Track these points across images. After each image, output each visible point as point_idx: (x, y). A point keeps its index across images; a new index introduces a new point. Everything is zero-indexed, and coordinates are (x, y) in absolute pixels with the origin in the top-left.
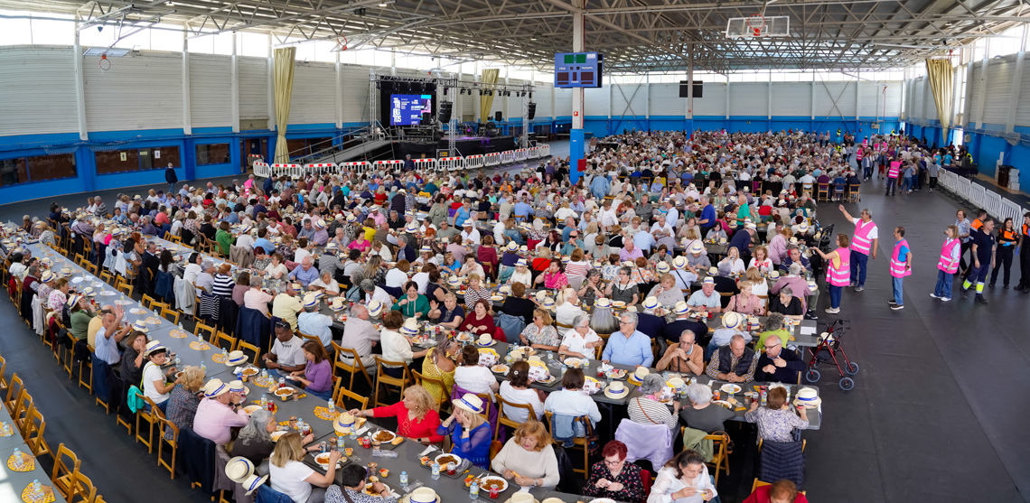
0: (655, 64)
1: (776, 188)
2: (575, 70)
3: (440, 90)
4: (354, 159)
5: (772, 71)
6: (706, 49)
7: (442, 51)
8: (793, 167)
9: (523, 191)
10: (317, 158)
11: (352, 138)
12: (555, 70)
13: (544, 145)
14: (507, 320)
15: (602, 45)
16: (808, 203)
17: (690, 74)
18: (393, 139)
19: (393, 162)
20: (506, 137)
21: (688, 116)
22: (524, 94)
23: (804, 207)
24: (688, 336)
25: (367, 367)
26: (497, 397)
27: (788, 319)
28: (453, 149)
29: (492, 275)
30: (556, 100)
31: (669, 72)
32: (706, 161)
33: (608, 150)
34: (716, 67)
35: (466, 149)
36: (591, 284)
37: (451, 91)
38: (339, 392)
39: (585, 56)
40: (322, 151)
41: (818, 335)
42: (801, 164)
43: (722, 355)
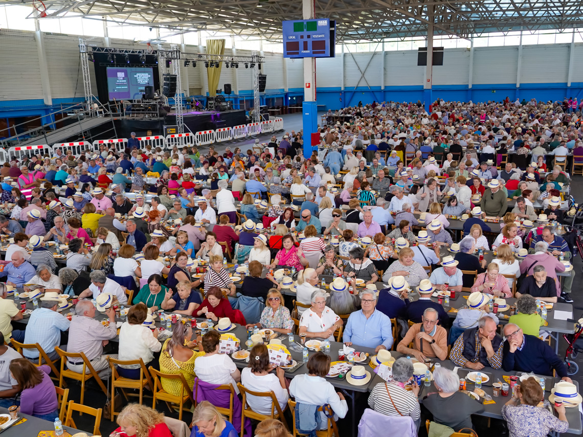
0: (391, 30)
1: (523, 162)
2: (305, 39)
3: (161, 63)
4: (71, 139)
5: (524, 32)
6: (448, 11)
7: (160, 21)
8: (545, 138)
9: (256, 167)
10: (24, 139)
11: (65, 115)
12: (283, 39)
13: (278, 118)
14: (246, 302)
15: (334, 10)
16: (561, 178)
17: (430, 40)
18: (114, 116)
19: (116, 141)
20: (237, 111)
21: (427, 86)
22: (252, 66)
23: (556, 181)
24: (431, 315)
25: (100, 371)
26: (239, 387)
27: (539, 301)
28: (181, 125)
29: (229, 255)
30: (287, 71)
31: (407, 39)
32: (445, 133)
33: (342, 123)
34: (459, 31)
35: (195, 124)
36: (329, 262)
37: (174, 63)
38: (67, 407)
39: (316, 23)
40: (29, 131)
41: (575, 320)
42: (553, 136)
43: (466, 338)
